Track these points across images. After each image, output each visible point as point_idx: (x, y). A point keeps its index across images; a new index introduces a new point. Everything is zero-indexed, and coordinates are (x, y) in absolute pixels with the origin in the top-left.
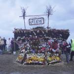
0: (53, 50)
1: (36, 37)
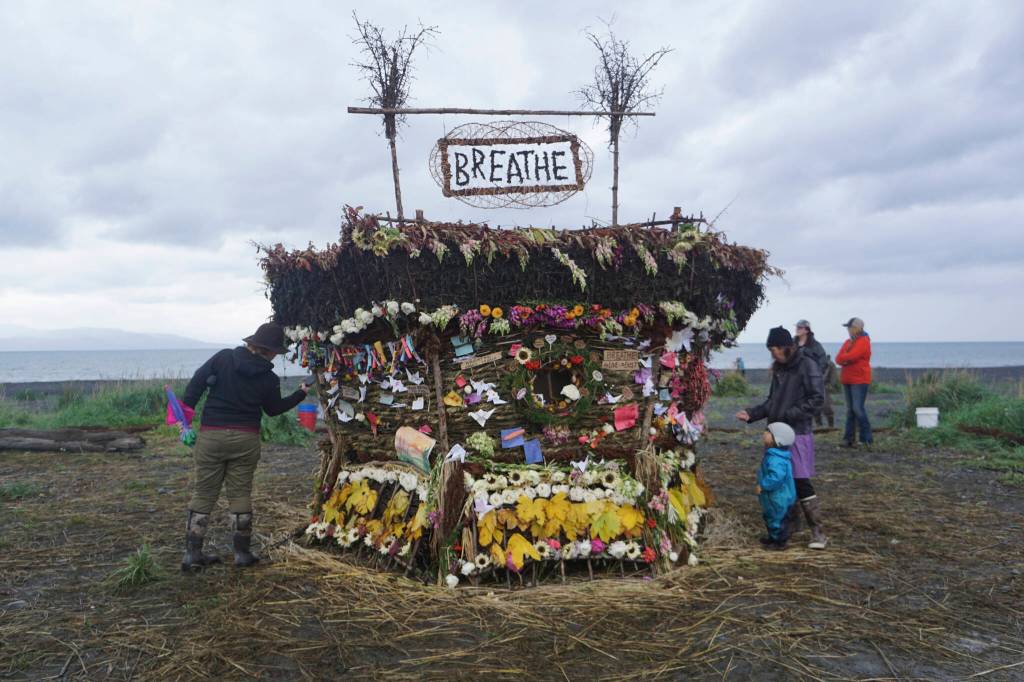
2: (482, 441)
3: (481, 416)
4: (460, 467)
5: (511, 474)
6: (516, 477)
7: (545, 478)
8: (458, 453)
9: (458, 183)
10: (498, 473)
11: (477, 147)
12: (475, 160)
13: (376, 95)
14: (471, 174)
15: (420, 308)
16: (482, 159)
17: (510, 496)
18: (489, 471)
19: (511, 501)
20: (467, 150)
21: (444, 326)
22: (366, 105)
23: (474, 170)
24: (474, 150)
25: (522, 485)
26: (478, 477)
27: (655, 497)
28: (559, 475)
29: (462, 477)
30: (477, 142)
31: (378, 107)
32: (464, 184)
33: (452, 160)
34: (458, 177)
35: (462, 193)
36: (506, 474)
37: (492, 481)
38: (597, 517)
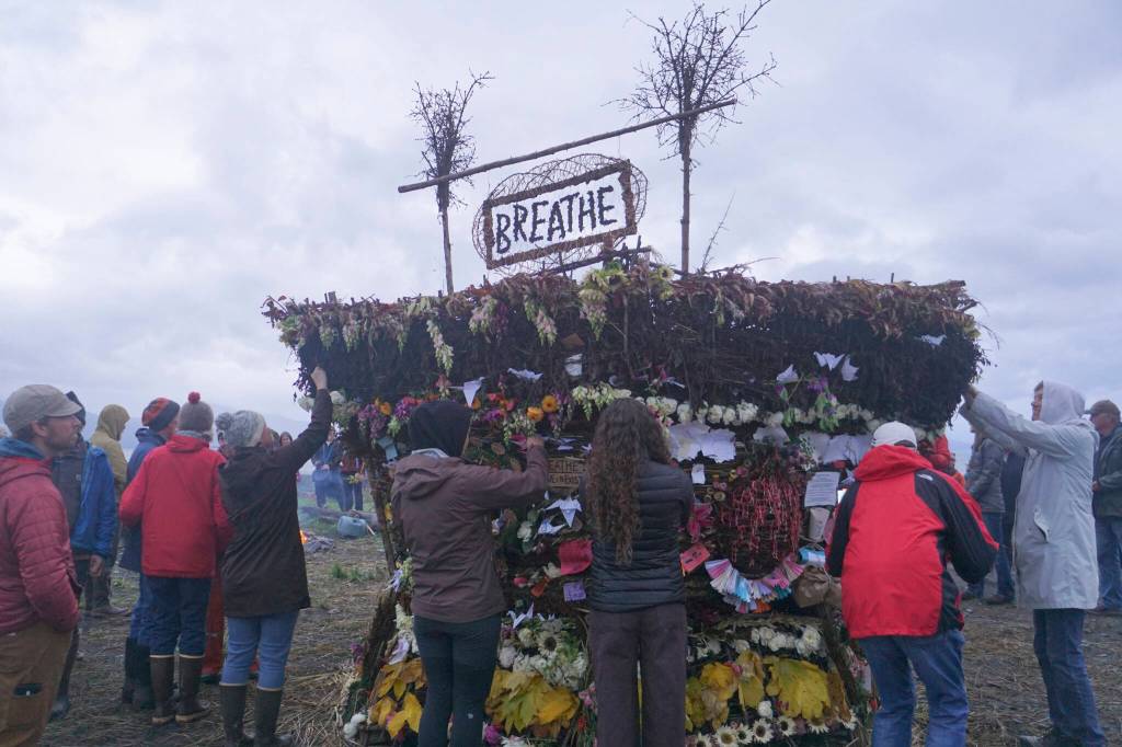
4: (393, 596)
9: (499, 251)
11: (519, 203)
12: (517, 219)
13: (427, 167)
14: (512, 237)
16: (524, 217)
20: (510, 209)
22: (420, 180)
23: (515, 231)
24: (516, 207)
30: (519, 197)
31: (431, 179)
32: (505, 251)
33: (494, 225)
34: (499, 243)
35: (503, 262)
38: (511, 696)
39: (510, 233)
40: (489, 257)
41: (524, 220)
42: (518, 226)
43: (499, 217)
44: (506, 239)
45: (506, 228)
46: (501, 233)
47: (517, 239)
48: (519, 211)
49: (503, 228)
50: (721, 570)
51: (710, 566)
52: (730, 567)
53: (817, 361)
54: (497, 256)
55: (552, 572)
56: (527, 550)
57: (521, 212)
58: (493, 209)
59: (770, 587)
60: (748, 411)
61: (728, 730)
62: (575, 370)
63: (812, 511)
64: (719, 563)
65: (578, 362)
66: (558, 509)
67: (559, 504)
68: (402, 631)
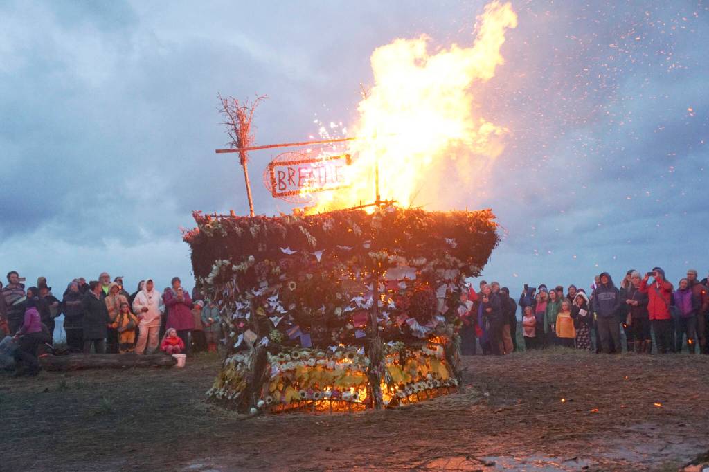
0: (415, 326)
1: (319, 256)
2: (275, 334)
3: (276, 320)
4: (266, 348)
5: (293, 353)
6: (296, 355)
7: (313, 356)
8: (265, 341)
9: (280, 189)
10: (285, 352)
11: (290, 166)
12: (289, 174)
13: (232, 140)
14: (287, 183)
15: (232, 262)
16: (293, 173)
17: (292, 365)
18: (281, 351)
19: (293, 368)
20: (284, 168)
21: (245, 271)
22: (229, 147)
23: (289, 180)
24: (289, 169)
25: (299, 359)
26: (274, 354)
27: (376, 367)
28: (320, 354)
29: (266, 355)
30: (290, 163)
31: (235, 148)
32: (282, 190)
33: (276, 176)
34: (280, 185)
35: (281, 195)
36: (290, 353)
37: (282, 357)
38: (338, 378)
39: (286, 180)
40: (274, 191)
41: (293, 175)
42: (290, 178)
43: (279, 172)
44: (284, 183)
45: (284, 178)
46: (280, 181)
47: (290, 184)
48: (291, 170)
49: (281, 177)
50: (412, 322)
51: (408, 321)
52: (415, 321)
53: (445, 241)
54: (278, 191)
55: (350, 327)
56: (340, 319)
57: (291, 172)
58: (275, 167)
59: (429, 328)
60: (423, 261)
61: (419, 384)
62: (367, 246)
63: (439, 300)
64: (411, 319)
65: (369, 243)
66: (354, 301)
67: (354, 299)
68: (273, 363)
